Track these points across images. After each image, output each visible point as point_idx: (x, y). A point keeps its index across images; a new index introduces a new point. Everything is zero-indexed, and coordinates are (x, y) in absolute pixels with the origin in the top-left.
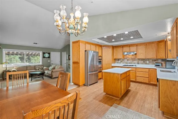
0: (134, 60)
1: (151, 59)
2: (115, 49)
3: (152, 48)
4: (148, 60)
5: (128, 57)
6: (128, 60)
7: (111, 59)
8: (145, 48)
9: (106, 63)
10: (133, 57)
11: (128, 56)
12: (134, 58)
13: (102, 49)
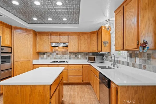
0: (65, 54)
1: (83, 53)
2: (38, 36)
3: (85, 40)
4: (79, 54)
5: (57, 50)
6: (57, 54)
7: (32, 53)
8: (78, 39)
9: (22, 60)
10: (64, 50)
11: (57, 48)
12: (65, 52)
13: (11, 33)
